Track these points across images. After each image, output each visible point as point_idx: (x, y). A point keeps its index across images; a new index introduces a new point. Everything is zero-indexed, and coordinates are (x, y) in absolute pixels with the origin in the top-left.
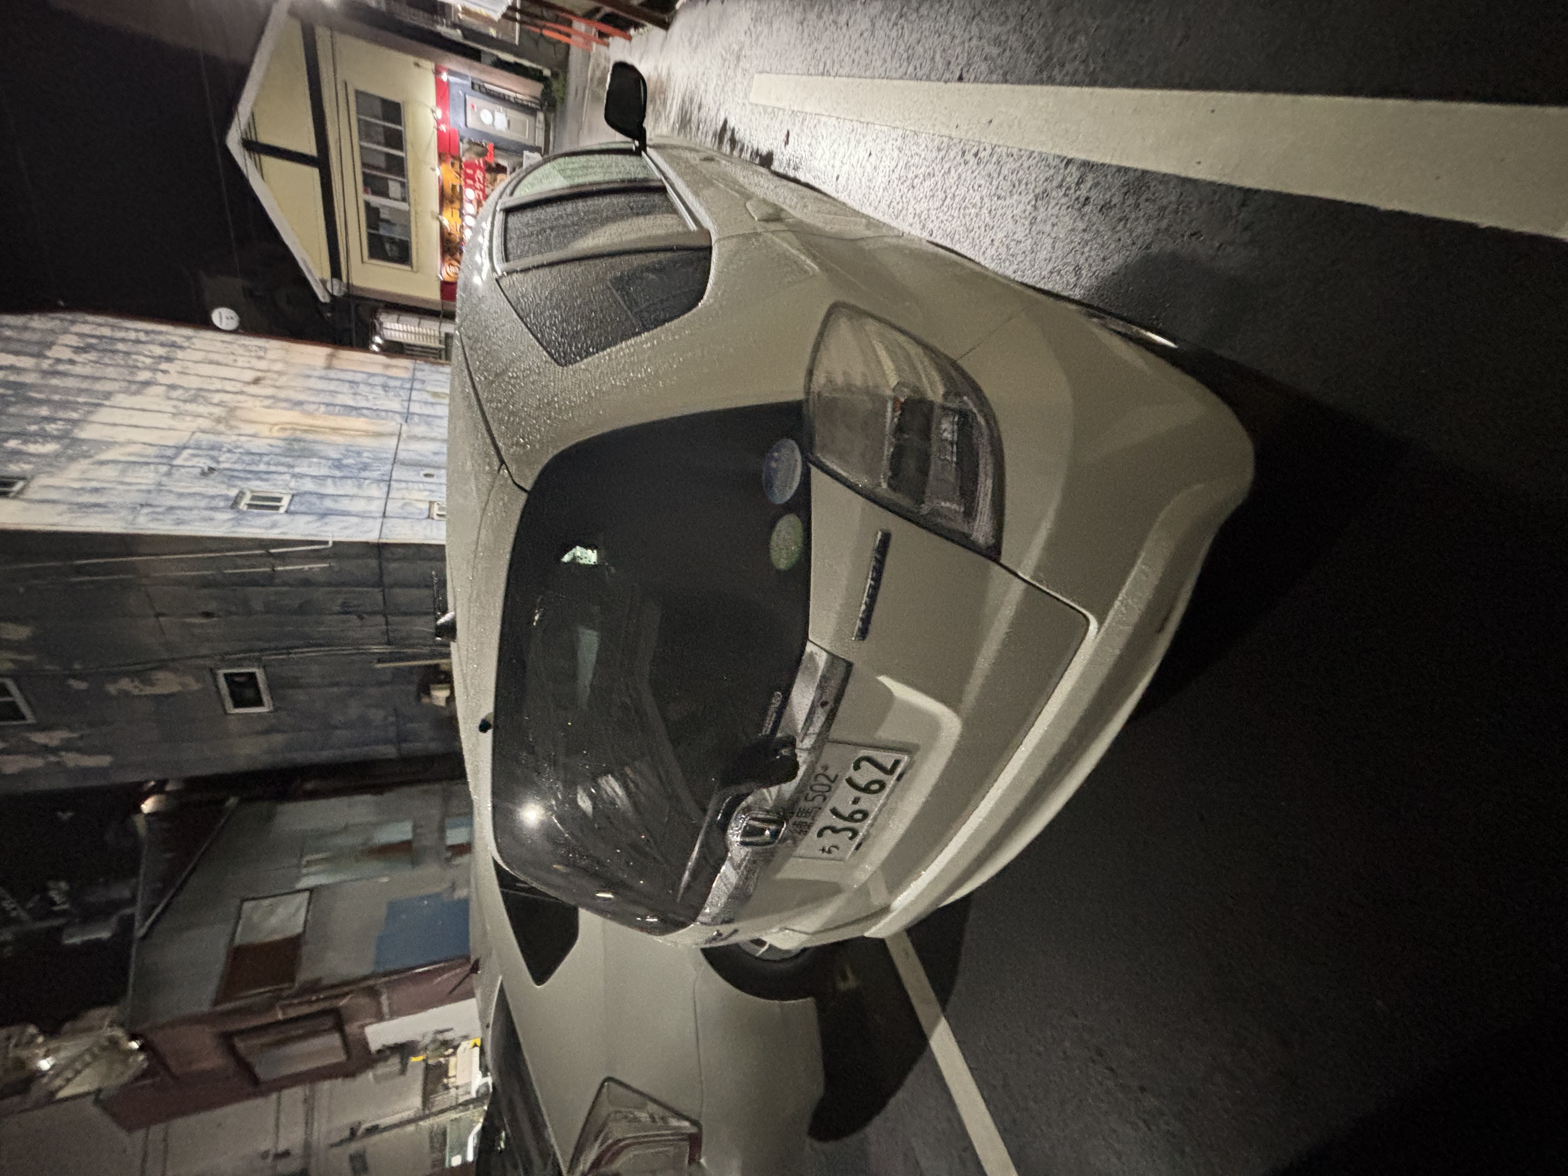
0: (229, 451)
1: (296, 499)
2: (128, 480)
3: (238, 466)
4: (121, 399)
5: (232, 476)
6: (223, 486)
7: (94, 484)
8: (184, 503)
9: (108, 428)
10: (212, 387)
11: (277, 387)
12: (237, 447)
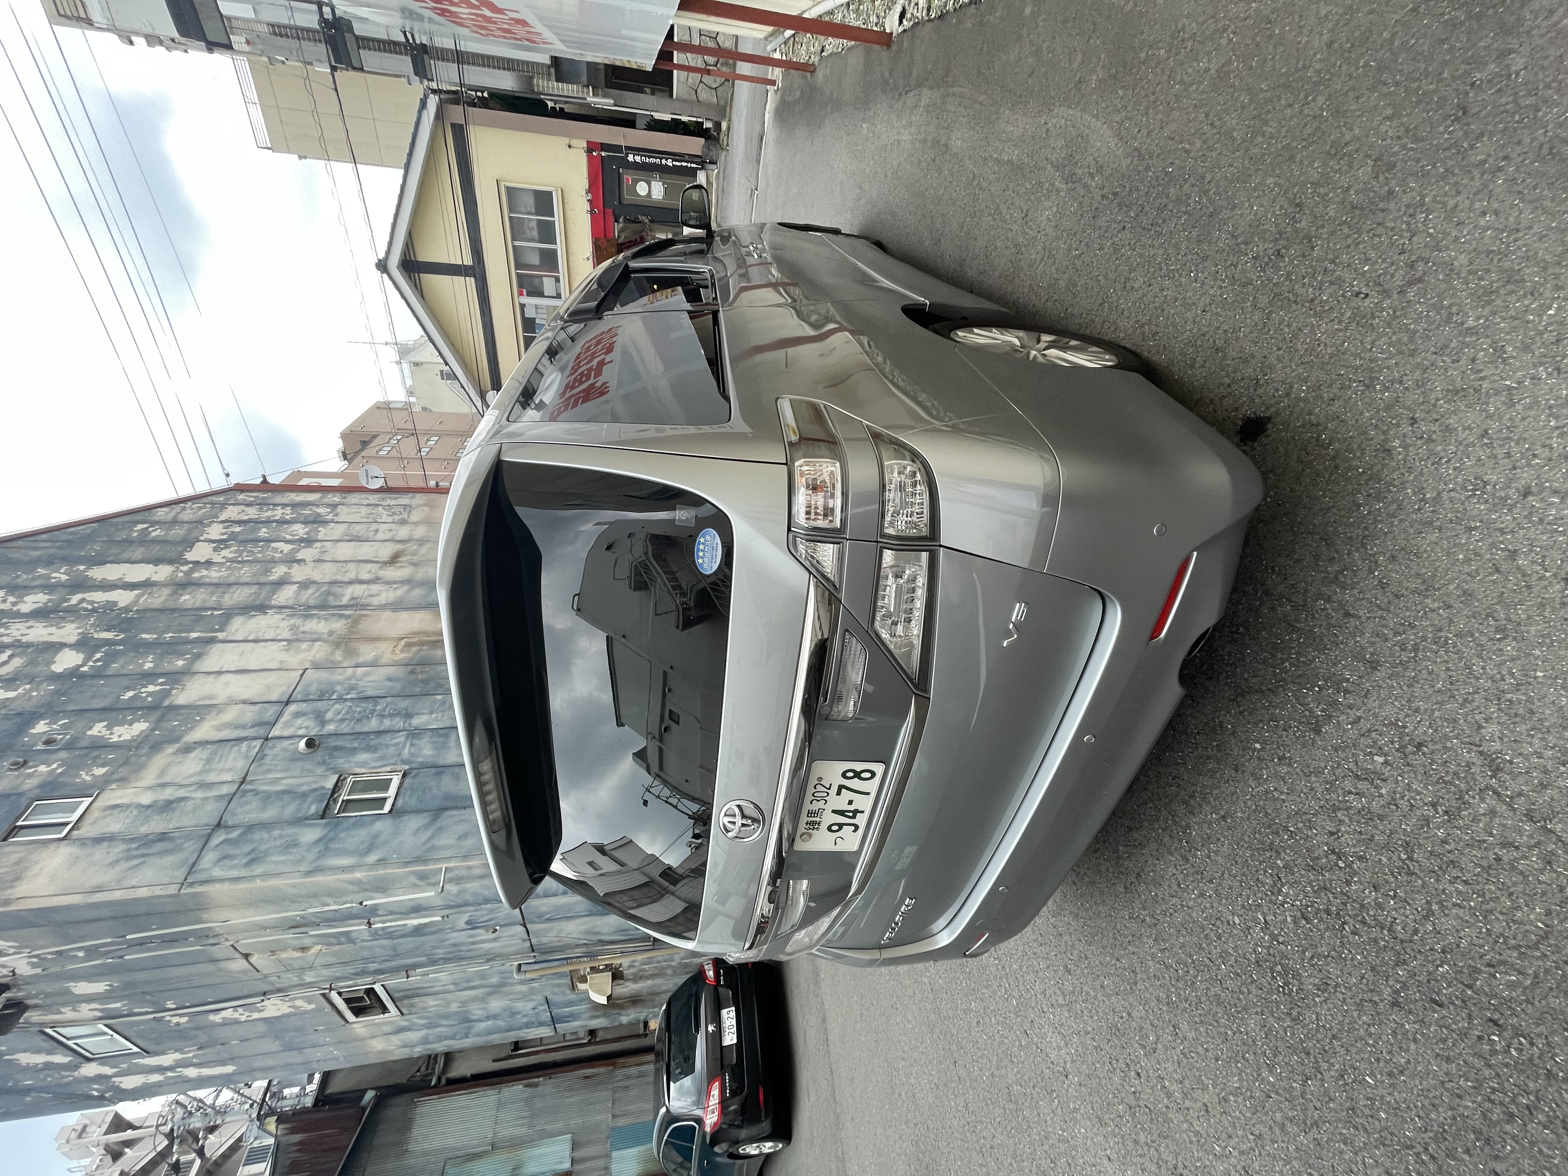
0: (341, 699)
1: (407, 781)
2: (212, 778)
3: (345, 728)
4: (239, 626)
5: (337, 748)
6: (319, 771)
7: (168, 794)
8: (269, 814)
9: (211, 678)
10: (346, 579)
11: (415, 564)
12: (352, 688)
